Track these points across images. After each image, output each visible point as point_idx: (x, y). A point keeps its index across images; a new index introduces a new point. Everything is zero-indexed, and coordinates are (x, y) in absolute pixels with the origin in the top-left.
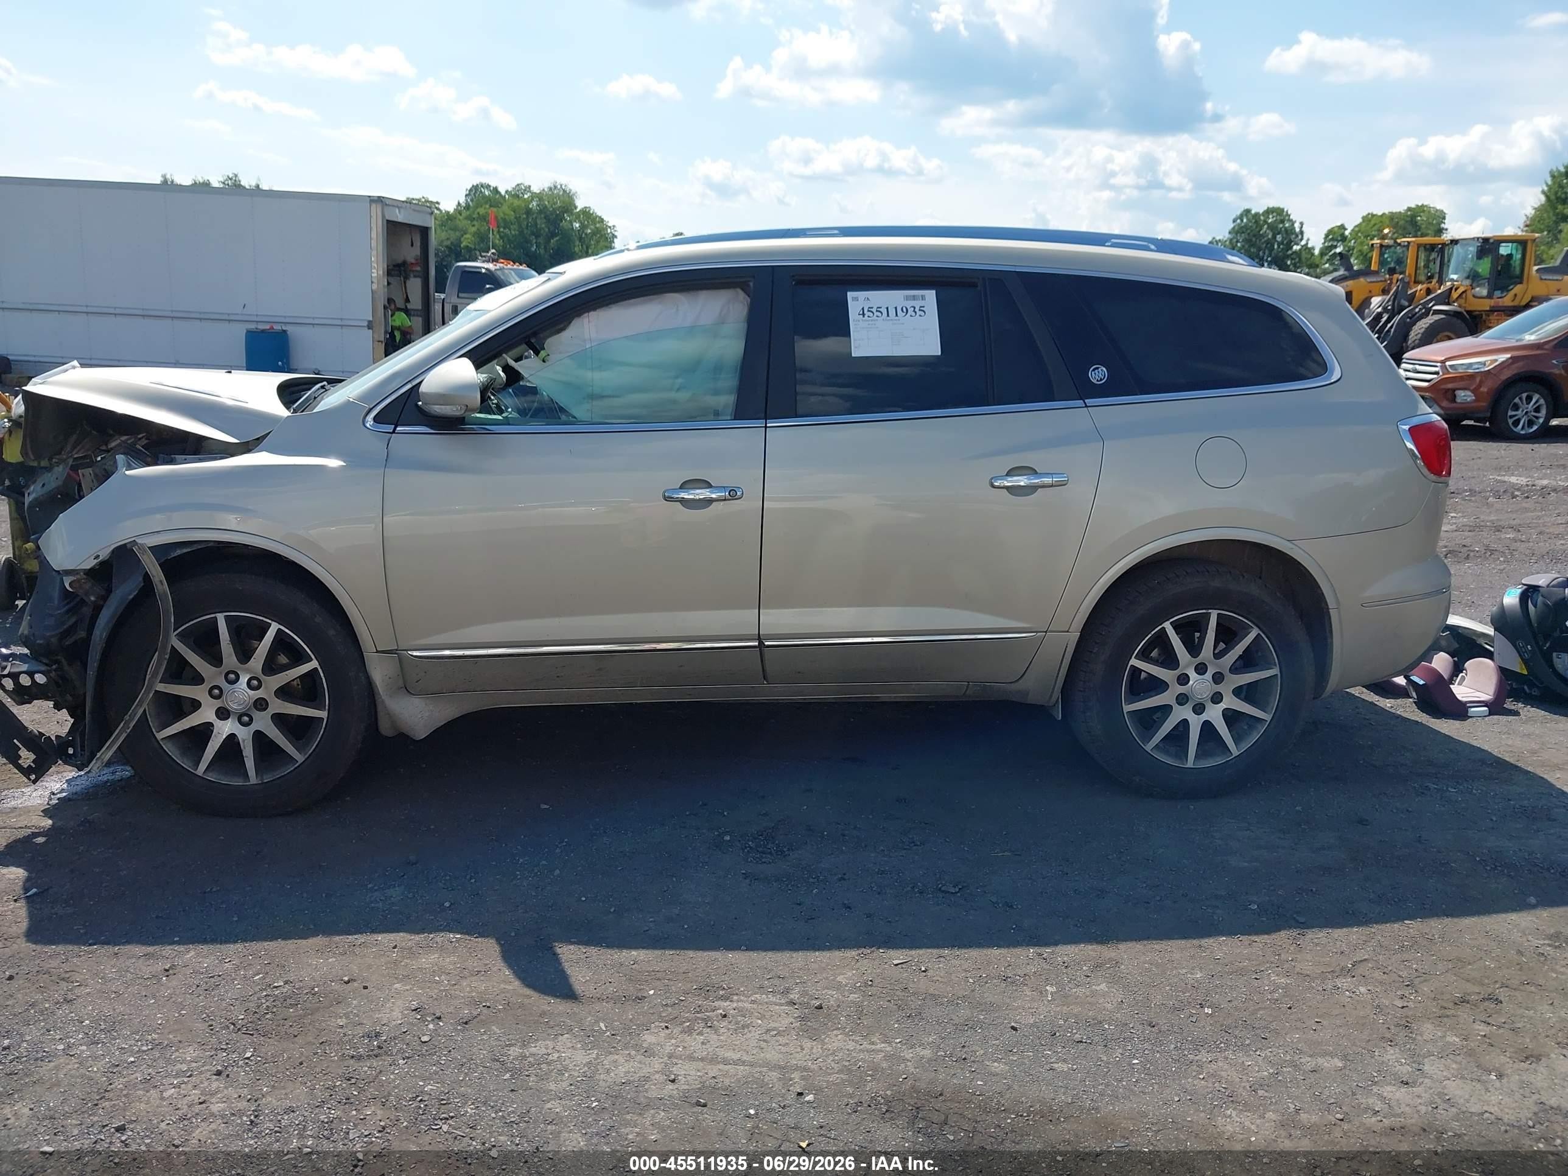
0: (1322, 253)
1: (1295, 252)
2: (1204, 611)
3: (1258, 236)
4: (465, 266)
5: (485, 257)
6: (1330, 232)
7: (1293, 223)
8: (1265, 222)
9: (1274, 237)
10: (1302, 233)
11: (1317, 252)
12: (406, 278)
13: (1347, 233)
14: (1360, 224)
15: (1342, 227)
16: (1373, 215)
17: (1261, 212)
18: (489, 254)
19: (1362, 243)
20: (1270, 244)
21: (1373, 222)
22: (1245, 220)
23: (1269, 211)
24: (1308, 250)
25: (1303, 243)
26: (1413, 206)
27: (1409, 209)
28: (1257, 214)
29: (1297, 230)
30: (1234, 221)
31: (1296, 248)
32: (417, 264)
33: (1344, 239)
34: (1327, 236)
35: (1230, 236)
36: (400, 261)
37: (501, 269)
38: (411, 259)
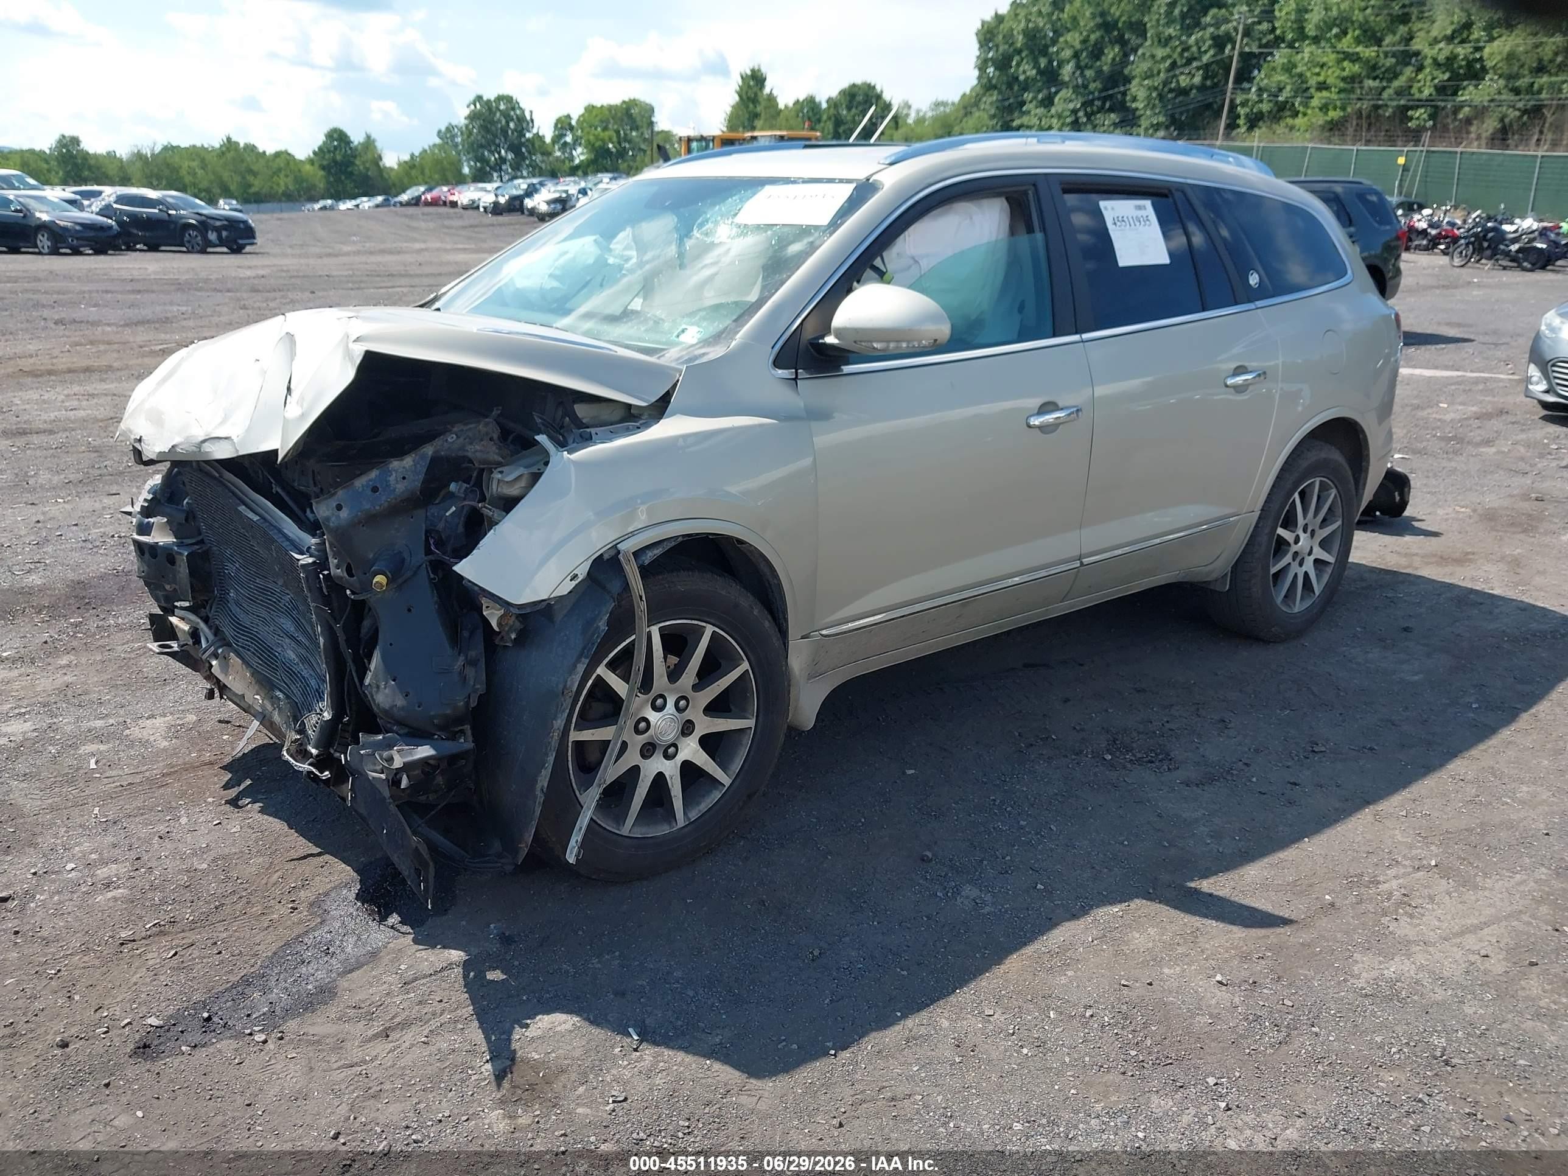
0: (555, 140)
1: (528, 140)
3: (493, 123)
6: (559, 121)
7: (523, 111)
8: (498, 108)
9: (508, 123)
10: (532, 121)
11: (548, 140)
13: (574, 123)
14: (583, 115)
15: (568, 117)
16: (593, 107)
17: (492, 99)
19: (588, 133)
20: (504, 131)
21: (594, 113)
22: (478, 106)
23: (500, 98)
24: (539, 138)
25: (535, 131)
26: (627, 99)
27: (624, 102)
28: (489, 101)
29: (528, 118)
30: (468, 106)
31: (528, 135)
33: (571, 128)
34: (556, 125)
35: (466, 122)
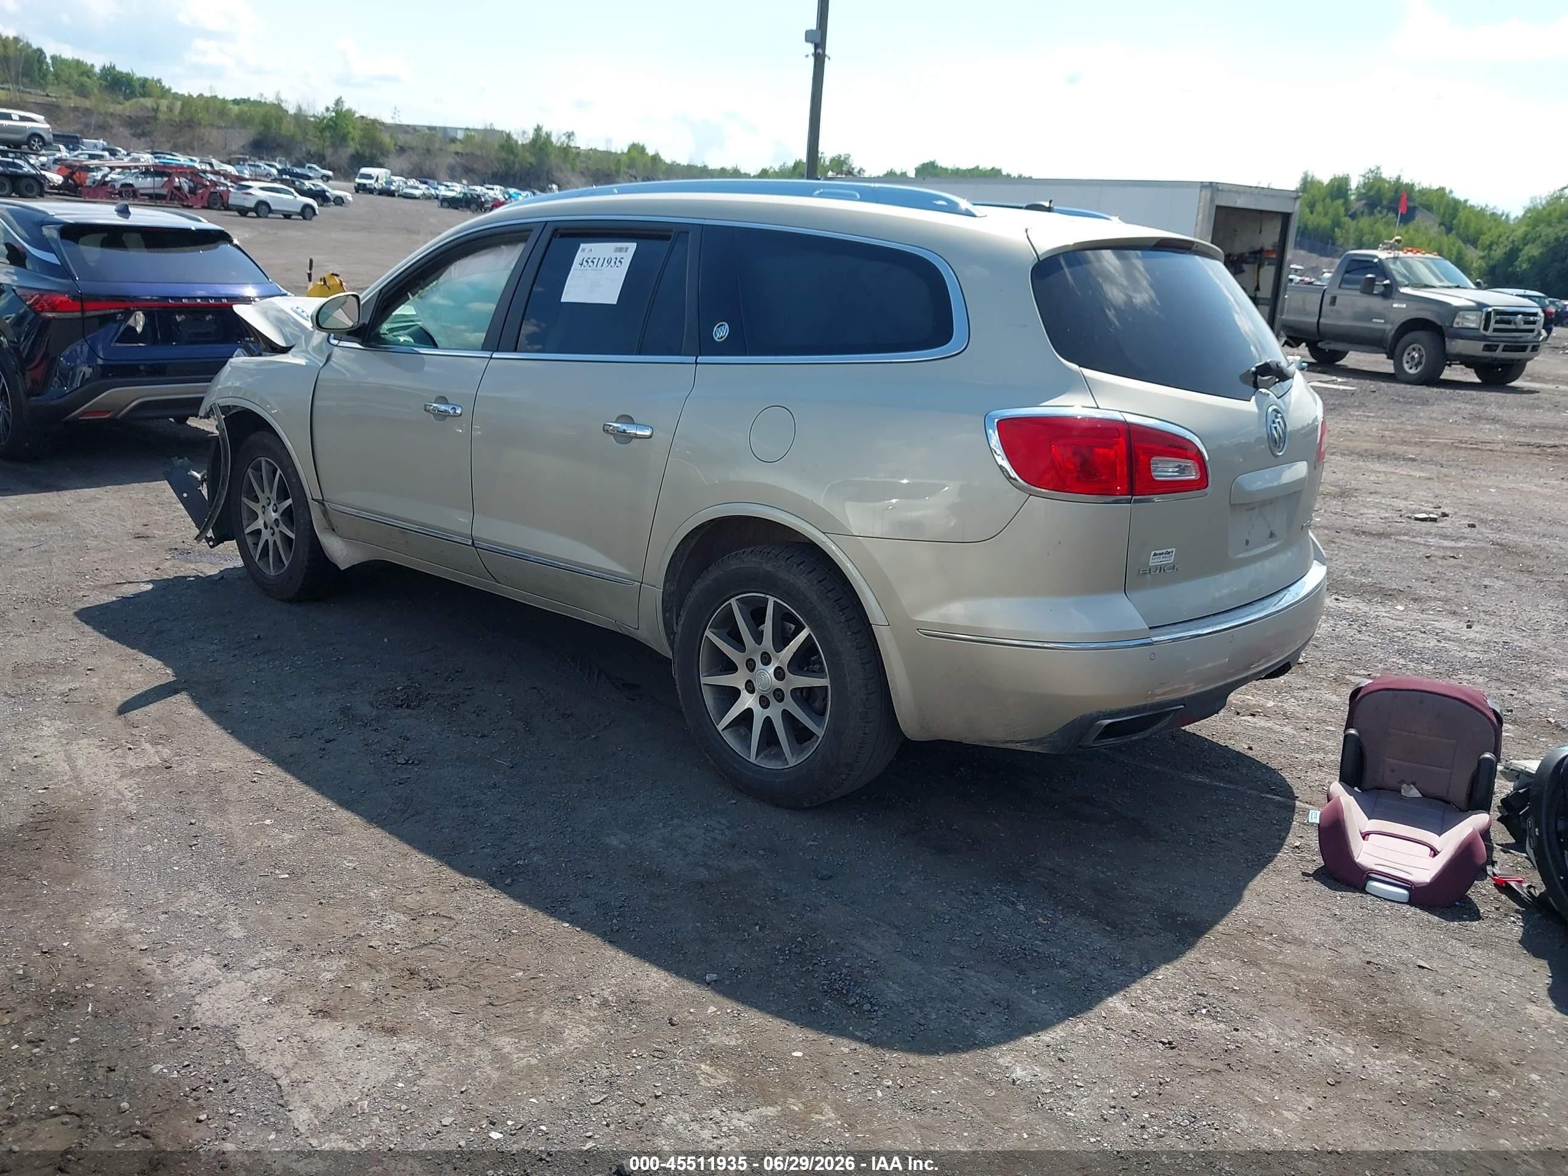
2: (762, 595)
4: (1356, 254)
5: (1386, 244)
12: (1260, 267)
18: (1391, 242)
32: (1273, 251)
36: (1257, 247)
37: (1396, 258)
38: (1268, 246)
